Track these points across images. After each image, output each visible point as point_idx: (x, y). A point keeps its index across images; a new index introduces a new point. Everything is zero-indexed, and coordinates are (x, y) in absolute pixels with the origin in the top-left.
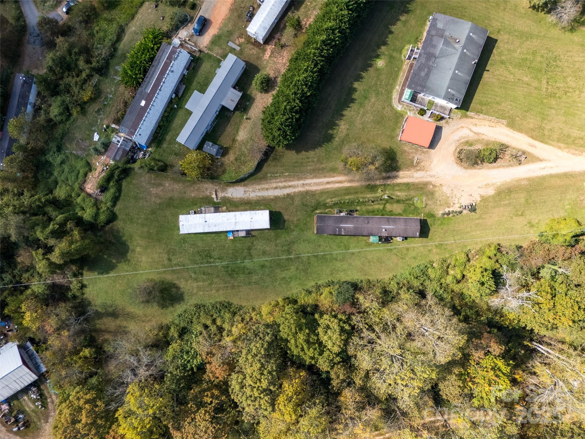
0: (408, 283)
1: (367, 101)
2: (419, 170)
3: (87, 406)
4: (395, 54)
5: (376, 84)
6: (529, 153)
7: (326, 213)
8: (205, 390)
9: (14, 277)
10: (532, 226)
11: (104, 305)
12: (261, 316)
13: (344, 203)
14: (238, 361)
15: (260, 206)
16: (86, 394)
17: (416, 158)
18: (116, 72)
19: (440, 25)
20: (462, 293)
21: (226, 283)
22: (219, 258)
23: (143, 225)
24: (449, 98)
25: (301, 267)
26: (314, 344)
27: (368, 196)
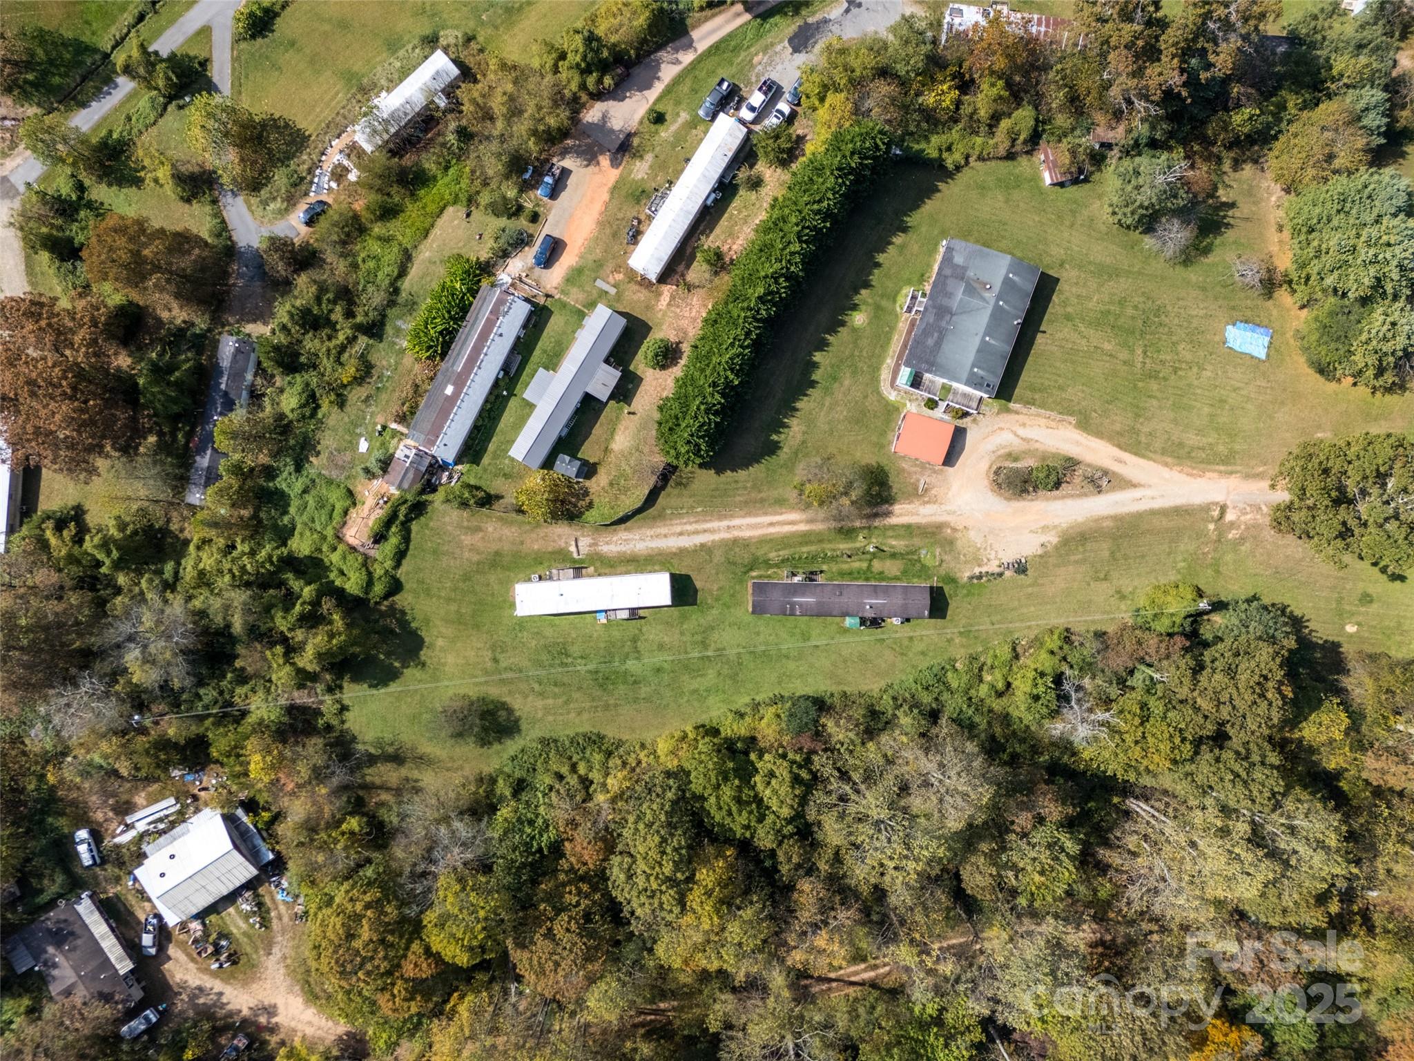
0: (913, 697)
1: (836, 385)
2: (928, 502)
3: (369, 913)
4: (884, 303)
5: (852, 355)
6: (1114, 473)
7: (769, 577)
8: (564, 885)
9: (221, 693)
10: (1123, 597)
11: (379, 743)
12: (657, 758)
13: (800, 558)
14: (620, 835)
15: (654, 565)
16: (365, 893)
17: (922, 482)
18: (398, 331)
19: (959, 259)
20: (1008, 714)
21: (593, 700)
22: (582, 657)
23: (449, 600)
24: (975, 382)
25: (725, 671)
26: (749, 803)
27: (842, 546)
